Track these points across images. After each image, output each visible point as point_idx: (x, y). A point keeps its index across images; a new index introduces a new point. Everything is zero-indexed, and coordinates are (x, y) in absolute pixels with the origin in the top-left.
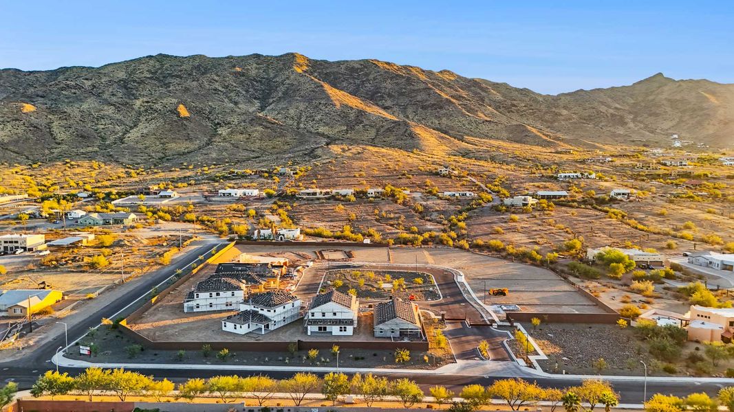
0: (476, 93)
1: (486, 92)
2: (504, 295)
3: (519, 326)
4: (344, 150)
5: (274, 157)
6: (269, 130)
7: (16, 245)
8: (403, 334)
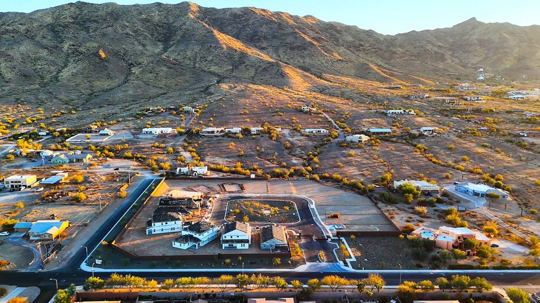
0: (333, 35)
1: (340, 34)
2: (338, 217)
3: (343, 239)
4: (231, 88)
5: (178, 93)
6: (172, 70)
7: (19, 184)
8: (277, 247)
